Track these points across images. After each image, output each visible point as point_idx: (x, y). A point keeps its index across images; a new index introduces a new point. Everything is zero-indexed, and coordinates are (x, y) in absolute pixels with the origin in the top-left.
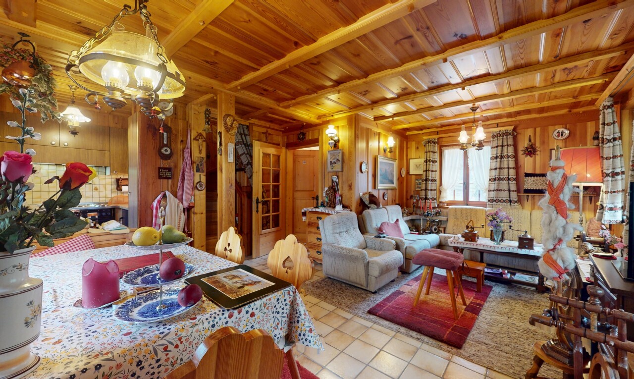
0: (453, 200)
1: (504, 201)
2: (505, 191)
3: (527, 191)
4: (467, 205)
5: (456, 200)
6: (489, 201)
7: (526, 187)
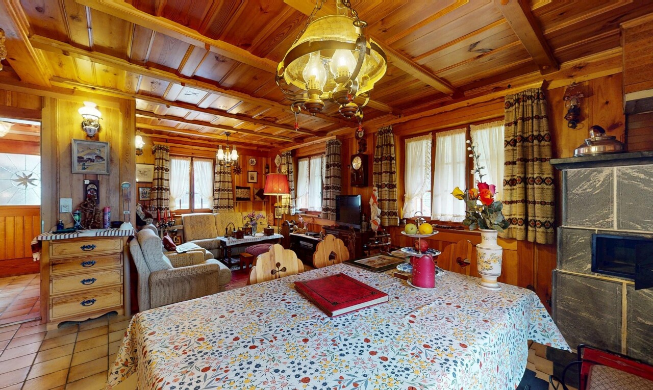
0: (179, 209)
1: (225, 207)
2: (225, 199)
3: (238, 199)
4: (193, 213)
5: (182, 208)
6: (214, 207)
7: (238, 196)
